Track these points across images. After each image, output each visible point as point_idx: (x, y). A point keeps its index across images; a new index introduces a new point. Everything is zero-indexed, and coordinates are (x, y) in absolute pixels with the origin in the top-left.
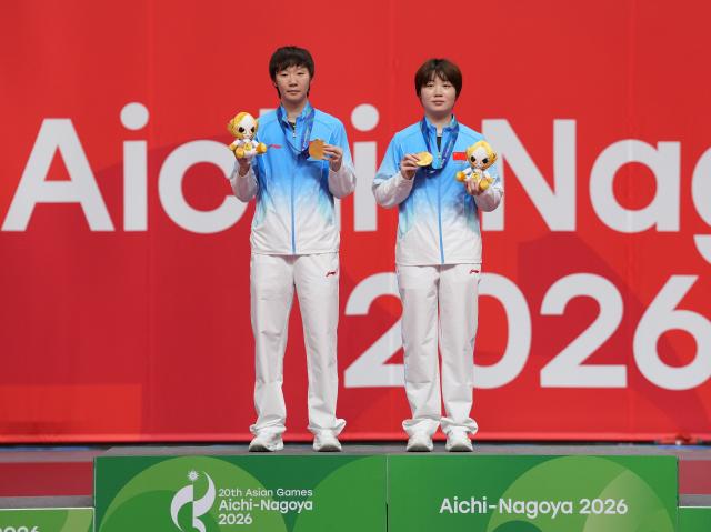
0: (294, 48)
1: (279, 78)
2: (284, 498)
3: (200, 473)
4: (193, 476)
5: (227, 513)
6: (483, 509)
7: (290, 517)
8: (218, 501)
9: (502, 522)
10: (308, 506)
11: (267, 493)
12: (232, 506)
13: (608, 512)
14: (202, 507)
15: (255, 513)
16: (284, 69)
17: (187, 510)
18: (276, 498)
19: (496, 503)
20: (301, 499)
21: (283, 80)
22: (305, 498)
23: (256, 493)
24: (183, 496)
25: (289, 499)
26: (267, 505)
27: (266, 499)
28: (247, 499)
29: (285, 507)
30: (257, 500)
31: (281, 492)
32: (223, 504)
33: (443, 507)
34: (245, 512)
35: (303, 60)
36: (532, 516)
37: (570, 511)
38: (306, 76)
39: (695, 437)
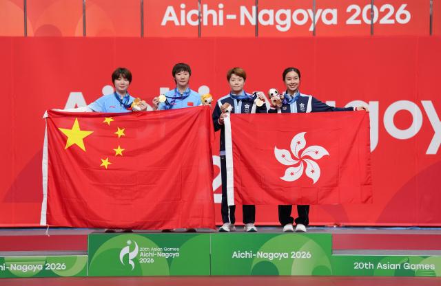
0: (183, 64)
1: (177, 76)
2: (167, 252)
3: (132, 241)
4: (129, 242)
5: (143, 258)
6: (250, 256)
7: (170, 259)
8: (139, 253)
9: (259, 261)
10: (177, 255)
11: (160, 249)
12: (145, 255)
13: (303, 257)
14: (132, 255)
15: (155, 258)
16: (179, 72)
17: (127, 256)
18: (164, 252)
19: (256, 253)
20: (174, 252)
21: (178, 77)
22: (176, 252)
23: (155, 249)
24: (125, 251)
25: (169, 252)
26: (161, 255)
27: (159, 252)
28: (152, 252)
29: (167, 256)
30: (156, 252)
31: (166, 249)
32: (142, 254)
33: (234, 255)
34: (151, 257)
35: (187, 69)
36: (271, 259)
37: (287, 257)
38: (188, 75)
39: (342, 224)
